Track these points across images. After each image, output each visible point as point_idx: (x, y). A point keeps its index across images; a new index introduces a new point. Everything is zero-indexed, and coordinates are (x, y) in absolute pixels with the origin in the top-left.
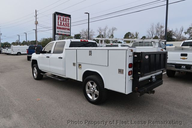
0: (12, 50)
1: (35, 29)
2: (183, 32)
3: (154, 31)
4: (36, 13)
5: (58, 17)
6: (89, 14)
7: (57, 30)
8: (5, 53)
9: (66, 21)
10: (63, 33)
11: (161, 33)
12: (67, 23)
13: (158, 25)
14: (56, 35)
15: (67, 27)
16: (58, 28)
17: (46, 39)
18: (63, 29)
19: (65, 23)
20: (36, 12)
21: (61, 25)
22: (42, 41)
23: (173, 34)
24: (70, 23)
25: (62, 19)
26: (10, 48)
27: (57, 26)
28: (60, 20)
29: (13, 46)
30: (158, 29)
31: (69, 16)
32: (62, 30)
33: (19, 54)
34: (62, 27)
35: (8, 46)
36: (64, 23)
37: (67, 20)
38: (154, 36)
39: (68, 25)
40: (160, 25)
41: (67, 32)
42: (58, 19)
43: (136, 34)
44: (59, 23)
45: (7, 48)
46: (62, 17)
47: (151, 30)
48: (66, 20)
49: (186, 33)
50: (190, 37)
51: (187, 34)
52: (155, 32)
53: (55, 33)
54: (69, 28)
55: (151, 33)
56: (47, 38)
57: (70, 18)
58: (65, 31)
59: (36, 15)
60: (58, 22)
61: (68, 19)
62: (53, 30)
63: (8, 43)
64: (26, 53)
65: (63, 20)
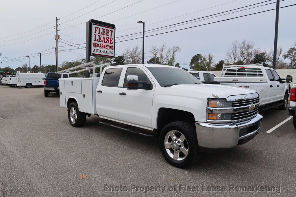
0: (19, 79)
1: (55, 47)
2: (282, 54)
3: (237, 53)
4: (57, 22)
5: (96, 27)
6: (144, 23)
7: (93, 48)
8: (7, 85)
9: (107, 35)
10: (103, 54)
11: (248, 56)
12: (110, 37)
13: (244, 43)
14: (91, 57)
15: (109, 44)
16: (95, 45)
17: (69, 63)
18: (103, 46)
19: (106, 37)
20: (57, 20)
21: (99, 41)
22: (63, 66)
23: (267, 57)
24: (113, 37)
25: (101, 31)
26: (15, 77)
27: (93, 41)
28: (98, 32)
29: (20, 73)
30: (243, 50)
31: (113, 26)
32: (100, 49)
33: (29, 86)
34: (101, 43)
35: (10, 73)
36: (104, 38)
37: (110, 33)
38: (237, 61)
39: (111, 41)
40: (246, 44)
41: (109, 52)
42: (96, 30)
43: (210, 56)
44: (97, 38)
45: (9, 76)
46: (101, 28)
47: (233, 51)
48: (107, 33)
49: (285, 57)
50: (292, 63)
51: (287, 58)
52: (239, 53)
53: (89, 53)
54: (113, 45)
55: (232, 56)
56: (72, 62)
57: (114, 30)
58: (106, 50)
59: (57, 25)
60: (95, 35)
61: (112, 31)
62: (86, 47)
63: (10, 69)
64: (43, 84)
65: (103, 32)
